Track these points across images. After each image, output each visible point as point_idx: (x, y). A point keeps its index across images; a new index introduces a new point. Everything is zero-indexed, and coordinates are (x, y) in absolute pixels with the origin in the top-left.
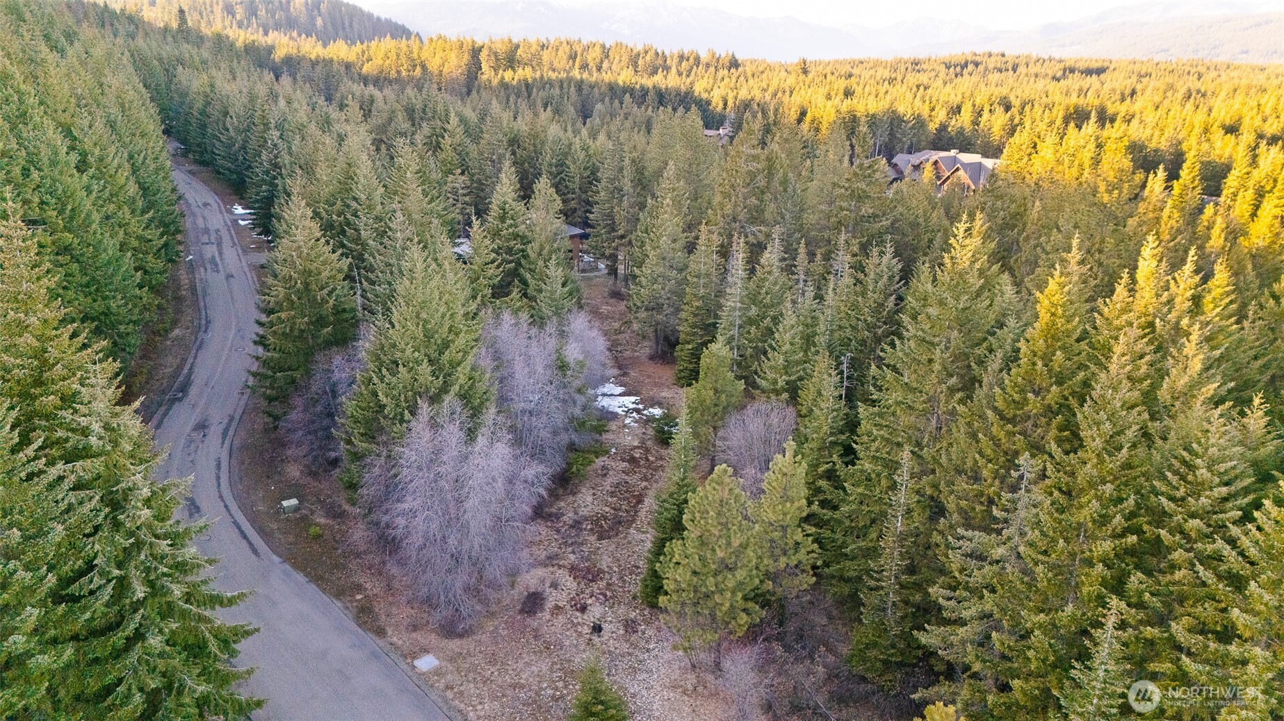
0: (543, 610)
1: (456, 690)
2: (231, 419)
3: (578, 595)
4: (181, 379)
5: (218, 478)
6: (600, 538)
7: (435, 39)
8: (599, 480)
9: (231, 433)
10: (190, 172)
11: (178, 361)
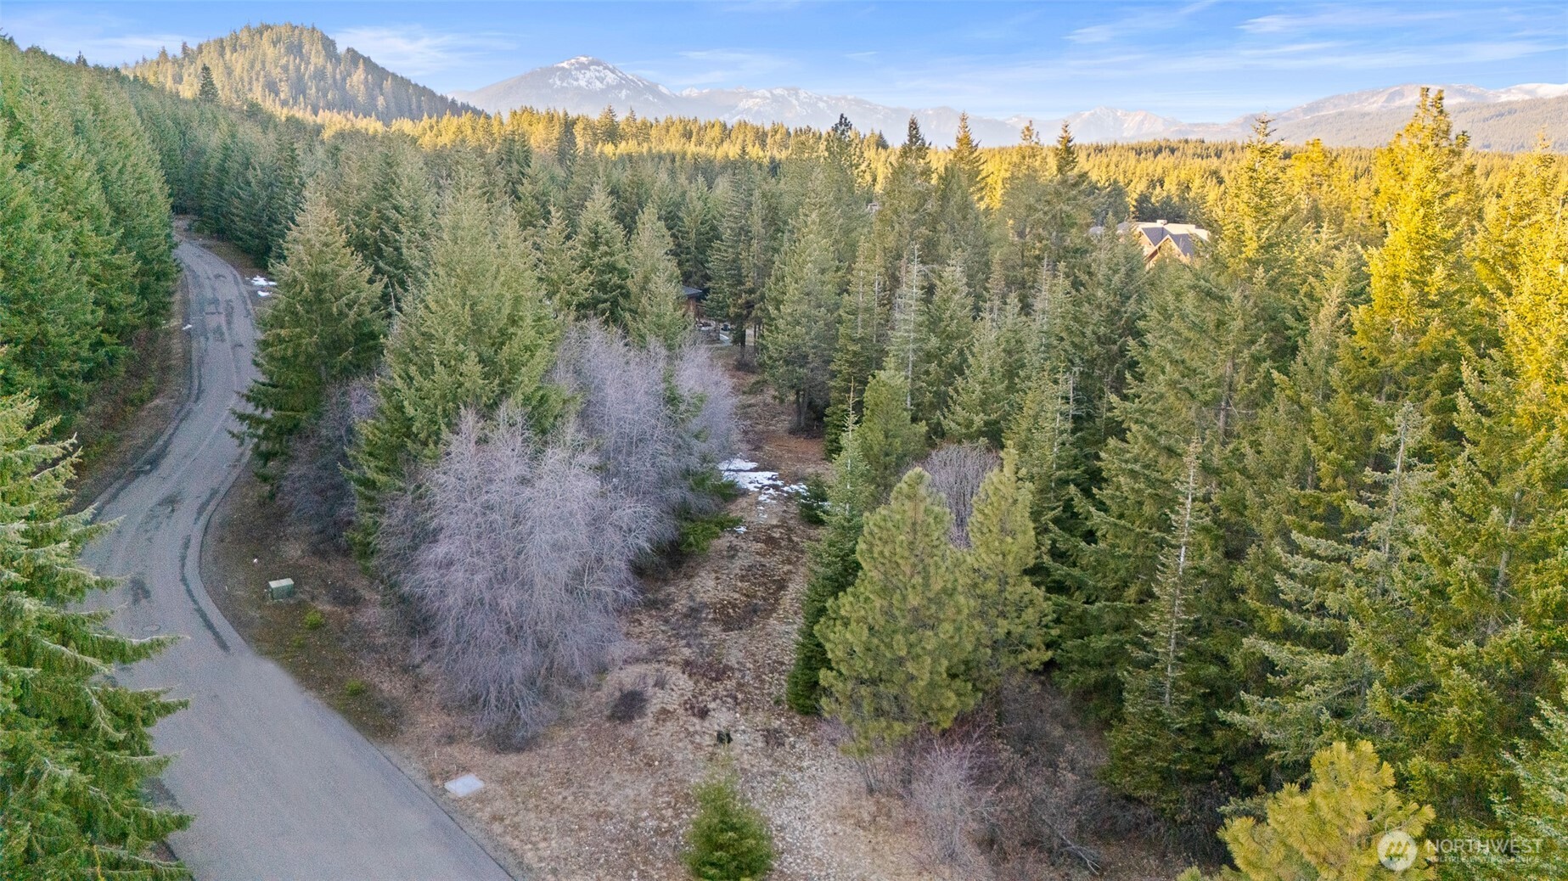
0: (642, 714)
1: (507, 822)
2: (214, 493)
3: (694, 697)
4: (154, 450)
5: (183, 558)
6: (727, 628)
7: (519, 112)
8: (724, 562)
9: (210, 508)
10: (204, 246)
11: (153, 432)
